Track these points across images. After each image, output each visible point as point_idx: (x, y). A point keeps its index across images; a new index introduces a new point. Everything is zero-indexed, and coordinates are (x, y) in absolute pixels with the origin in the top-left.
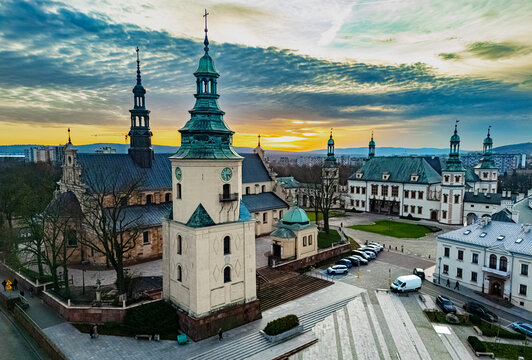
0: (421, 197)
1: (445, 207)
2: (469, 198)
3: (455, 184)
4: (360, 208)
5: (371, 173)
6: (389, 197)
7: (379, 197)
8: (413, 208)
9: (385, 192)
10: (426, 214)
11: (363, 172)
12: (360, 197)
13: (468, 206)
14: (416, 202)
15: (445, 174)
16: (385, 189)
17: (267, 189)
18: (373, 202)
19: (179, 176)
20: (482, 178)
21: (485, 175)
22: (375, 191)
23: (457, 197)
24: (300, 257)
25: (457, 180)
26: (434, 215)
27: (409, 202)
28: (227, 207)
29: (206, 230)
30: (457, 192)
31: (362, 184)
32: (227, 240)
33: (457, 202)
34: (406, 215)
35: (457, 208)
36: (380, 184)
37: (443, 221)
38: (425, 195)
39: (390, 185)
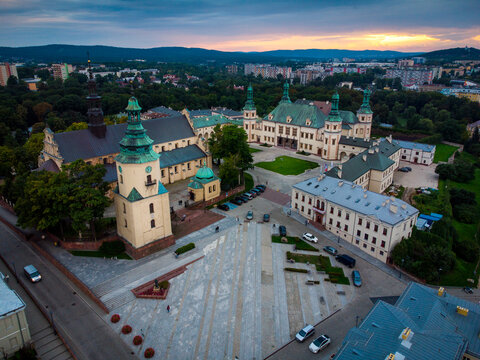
0: (312, 138)
1: (325, 147)
2: (344, 141)
3: (333, 131)
4: (271, 143)
5: (279, 116)
6: (291, 137)
7: (284, 135)
8: (306, 145)
9: (288, 133)
10: (315, 151)
11: (273, 115)
12: (271, 134)
13: (341, 146)
14: (308, 141)
15: (327, 123)
16: (288, 130)
17: (192, 143)
18: (280, 140)
19: (121, 171)
20: (360, 120)
21: (363, 119)
22: (281, 132)
23: (334, 141)
24: (207, 199)
25: (335, 128)
26: (320, 151)
27: (304, 140)
28: (150, 187)
29: (138, 202)
30: (334, 136)
31: (272, 125)
32: (151, 206)
33: (334, 143)
34: (301, 150)
35: (333, 148)
36: (284, 126)
37: (324, 157)
38: (314, 137)
39: (291, 127)
